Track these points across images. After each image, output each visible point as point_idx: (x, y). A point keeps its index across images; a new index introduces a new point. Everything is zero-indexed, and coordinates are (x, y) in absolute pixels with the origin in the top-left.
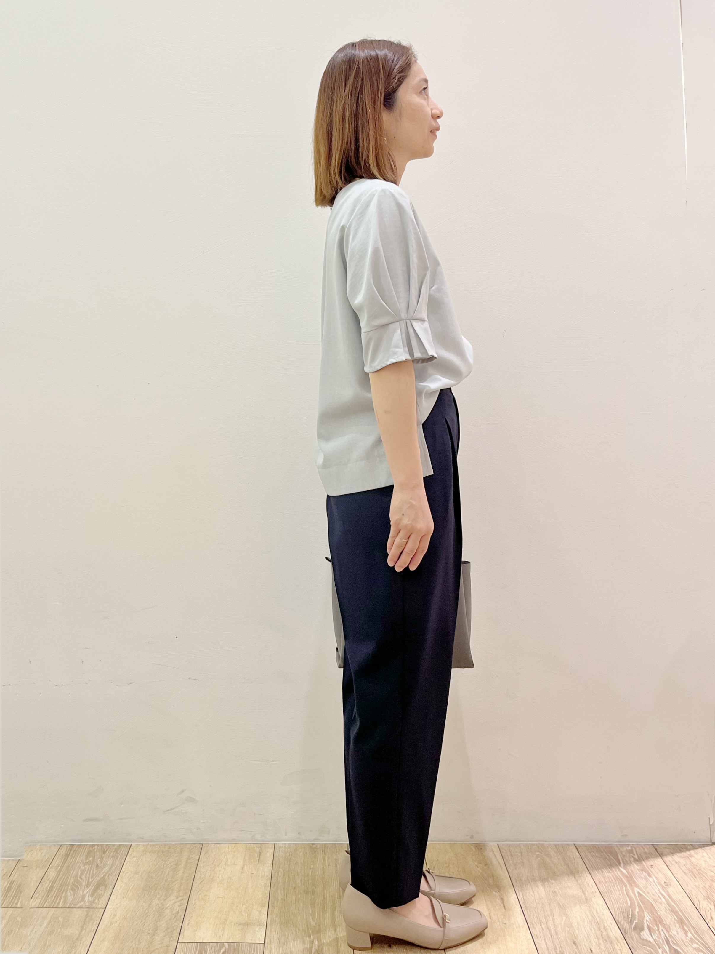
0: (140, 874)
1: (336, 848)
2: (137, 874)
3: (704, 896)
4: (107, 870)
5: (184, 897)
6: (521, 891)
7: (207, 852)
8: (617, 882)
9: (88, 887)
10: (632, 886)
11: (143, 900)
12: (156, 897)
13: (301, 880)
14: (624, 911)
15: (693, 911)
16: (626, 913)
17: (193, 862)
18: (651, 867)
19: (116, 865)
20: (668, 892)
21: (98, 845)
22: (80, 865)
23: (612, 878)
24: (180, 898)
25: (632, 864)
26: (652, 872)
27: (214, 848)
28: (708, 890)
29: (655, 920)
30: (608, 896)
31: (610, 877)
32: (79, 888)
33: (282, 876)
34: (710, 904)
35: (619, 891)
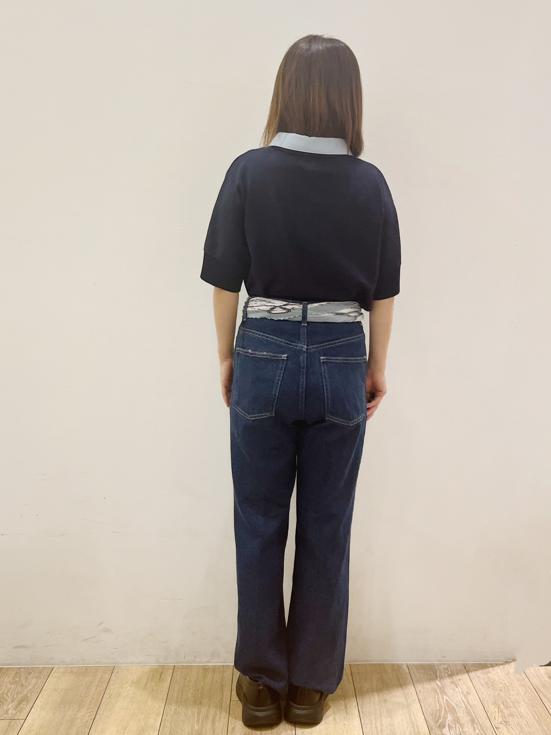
0: (59, 691)
1: (224, 668)
2: (57, 691)
3: (492, 702)
4: (30, 688)
5: (94, 709)
6: (361, 700)
7: (117, 673)
8: (432, 691)
9: (12, 702)
10: (442, 694)
11: (59, 712)
12: (70, 710)
13: (192, 694)
14: (434, 713)
15: (483, 713)
16: (434, 715)
17: (105, 681)
18: (459, 681)
19: (39, 684)
20: (467, 699)
21: (24, 668)
22: (8, 685)
23: (430, 689)
24: (90, 710)
25: (445, 678)
26: (458, 684)
27: (124, 670)
28: (496, 698)
29: (454, 720)
30: (424, 702)
31: (428, 688)
32: (5, 703)
33: (177, 691)
34: (496, 707)
35: (433, 698)
